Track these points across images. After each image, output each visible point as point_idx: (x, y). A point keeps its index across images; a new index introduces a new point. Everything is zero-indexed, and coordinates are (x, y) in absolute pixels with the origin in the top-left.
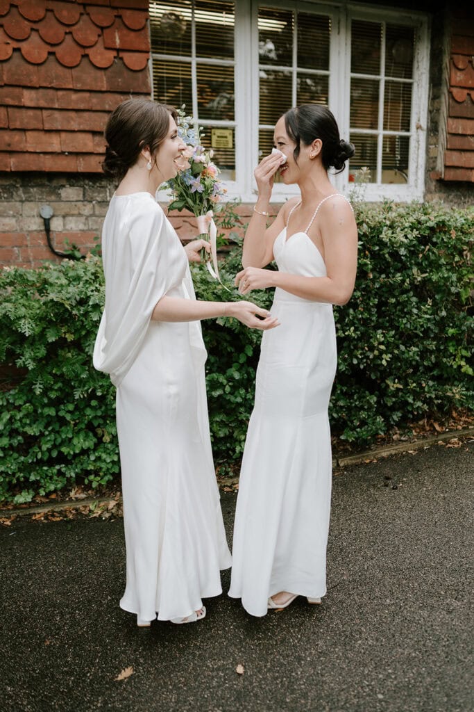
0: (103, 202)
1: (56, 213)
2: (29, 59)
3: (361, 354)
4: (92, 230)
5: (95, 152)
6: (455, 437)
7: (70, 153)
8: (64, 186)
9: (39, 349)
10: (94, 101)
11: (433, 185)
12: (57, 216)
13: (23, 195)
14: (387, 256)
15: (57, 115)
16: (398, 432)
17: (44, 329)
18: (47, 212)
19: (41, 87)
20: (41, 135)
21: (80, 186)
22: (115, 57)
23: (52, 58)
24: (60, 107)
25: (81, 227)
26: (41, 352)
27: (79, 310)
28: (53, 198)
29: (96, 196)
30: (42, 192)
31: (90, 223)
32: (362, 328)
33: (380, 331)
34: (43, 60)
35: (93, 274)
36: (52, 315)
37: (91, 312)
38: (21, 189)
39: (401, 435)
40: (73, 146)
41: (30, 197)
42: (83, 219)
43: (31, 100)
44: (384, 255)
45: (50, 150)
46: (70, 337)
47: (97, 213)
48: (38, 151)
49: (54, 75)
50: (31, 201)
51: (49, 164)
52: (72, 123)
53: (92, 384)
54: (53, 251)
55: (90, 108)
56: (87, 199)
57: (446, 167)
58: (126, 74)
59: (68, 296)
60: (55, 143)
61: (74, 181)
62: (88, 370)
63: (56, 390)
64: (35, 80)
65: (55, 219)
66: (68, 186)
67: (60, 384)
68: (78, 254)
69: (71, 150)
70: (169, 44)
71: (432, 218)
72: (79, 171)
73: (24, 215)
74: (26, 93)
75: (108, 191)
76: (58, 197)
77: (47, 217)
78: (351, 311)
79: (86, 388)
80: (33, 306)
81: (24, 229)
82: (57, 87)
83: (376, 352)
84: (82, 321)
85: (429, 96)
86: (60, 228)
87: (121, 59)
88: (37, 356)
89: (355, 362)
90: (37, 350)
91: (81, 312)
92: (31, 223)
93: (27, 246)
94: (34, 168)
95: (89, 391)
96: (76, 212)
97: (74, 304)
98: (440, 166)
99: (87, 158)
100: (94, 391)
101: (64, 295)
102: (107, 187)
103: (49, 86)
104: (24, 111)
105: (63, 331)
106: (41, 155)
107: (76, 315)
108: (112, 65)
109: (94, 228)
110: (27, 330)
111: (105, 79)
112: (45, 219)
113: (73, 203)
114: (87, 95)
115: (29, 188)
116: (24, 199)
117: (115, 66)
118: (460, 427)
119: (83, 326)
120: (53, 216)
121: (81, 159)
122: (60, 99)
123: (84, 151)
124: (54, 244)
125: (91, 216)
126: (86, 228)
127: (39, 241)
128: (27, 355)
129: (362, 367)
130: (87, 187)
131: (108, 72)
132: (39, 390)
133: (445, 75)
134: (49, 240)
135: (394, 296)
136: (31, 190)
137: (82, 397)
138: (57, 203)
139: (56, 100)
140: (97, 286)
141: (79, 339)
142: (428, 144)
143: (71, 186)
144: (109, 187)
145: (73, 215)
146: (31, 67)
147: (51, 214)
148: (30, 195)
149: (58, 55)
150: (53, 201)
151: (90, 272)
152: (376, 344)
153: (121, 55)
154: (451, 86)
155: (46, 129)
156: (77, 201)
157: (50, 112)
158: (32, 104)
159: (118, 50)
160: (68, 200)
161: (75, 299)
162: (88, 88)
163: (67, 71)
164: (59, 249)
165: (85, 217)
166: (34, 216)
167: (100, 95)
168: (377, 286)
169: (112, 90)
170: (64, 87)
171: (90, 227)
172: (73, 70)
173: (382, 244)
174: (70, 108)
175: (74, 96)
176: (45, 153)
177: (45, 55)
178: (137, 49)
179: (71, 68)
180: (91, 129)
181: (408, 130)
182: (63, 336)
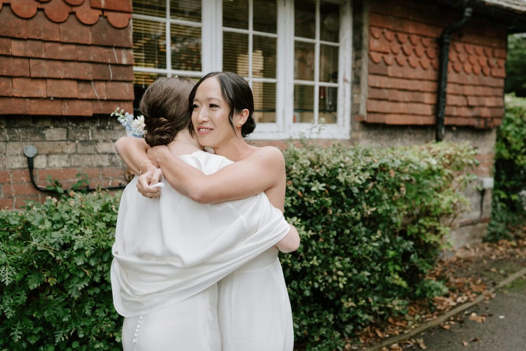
0: (86, 141)
1: (40, 152)
2: (18, 14)
3: (321, 279)
4: (74, 166)
5: (80, 98)
6: (395, 343)
7: (55, 98)
8: (48, 127)
9: (19, 295)
10: (80, 52)
11: (357, 125)
12: (41, 154)
13: (7, 136)
14: (343, 194)
15: (44, 64)
16: (349, 341)
17: (25, 276)
18: (31, 151)
19: (29, 39)
20: (28, 81)
21: (64, 127)
22: (100, 16)
23: (41, 13)
24: (47, 57)
25: (64, 164)
26: (21, 299)
27: (63, 255)
28: (37, 138)
29: (78, 137)
30: (27, 133)
31: (72, 161)
32: (323, 257)
33: (337, 258)
34: (31, 15)
35: (77, 217)
36: (35, 262)
37: (75, 256)
38: (6, 130)
39: (351, 344)
40: (58, 93)
41: (14, 137)
42: (66, 157)
43: (19, 50)
44: (340, 193)
45: (36, 95)
46: (52, 282)
47: (79, 151)
48: (24, 96)
49: (42, 28)
50: (16, 141)
51: (34, 108)
52: (59, 71)
53: (74, 325)
54: (35, 187)
55: (75, 59)
56: (69, 139)
57: (369, 112)
58: (110, 30)
59: (52, 241)
60: (41, 90)
61: (58, 123)
62: (71, 314)
63: (36, 335)
64: (23, 33)
65: (39, 157)
66: (52, 127)
67: (40, 329)
68: (60, 190)
69: (56, 95)
70: (146, 6)
71: (376, 161)
72: (64, 114)
73: (7, 154)
74: (14, 44)
75: (90, 131)
76: (42, 137)
77: (31, 156)
78: (314, 242)
79: (67, 331)
80: (15, 250)
81: (8, 168)
82: (45, 39)
83: (335, 278)
84: (66, 266)
85: (353, 57)
86: (44, 166)
87: (106, 17)
88: (17, 304)
89: (316, 285)
90: (17, 297)
91: (65, 257)
92: (14, 161)
93: (10, 183)
94: (19, 112)
95: (71, 333)
96: (59, 150)
97: (58, 249)
98: (363, 111)
99: (71, 103)
100: (76, 333)
101: (48, 240)
102: (89, 128)
103: (37, 38)
104: (11, 60)
105: (45, 276)
106: (27, 100)
107: (60, 260)
108: (97, 22)
109: (77, 164)
110: (7, 278)
111: (90, 34)
112: (28, 158)
113: (57, 143)
114: (73, 47)
115: (13, 129)
116: (8, 139)
117: (99, 23)
118: (397, 332)
119: (67, 270)
120: (37, 155)
121: (66, 104)
122: (46, 50)
123: (69, 96)
124: (37, 181)
125: (73, 154)
126: (68, 165)
127: (22, 178)
128: (6, 303)
129: (322, 289)
130: (70, 128)
131: (93, 28)
132: (18, 337)
133: (365, 42)
134: (32, 177)
135: (348, 228)
136: (16, 131)
137: (63, 339)
138: (41, 143)
139: (43, 51)
140: (82, 229)
141: (62, 282)
142: (352, 93)
143: (55, 127)
144: (91, 128)
145: (56, 154)
146: (20, 21)
147: (35, 153)
148: (14, 135)
149: (46, 11)
150: (37, 141)
151: (75, 215)
152: (334, 270)
153: (106, 14)
154: (371, 50)
155: (32, 76)
156: (60, 141)
157: (36, 61)
158: (20, 54)
159: (103, 10)
160: (52, 139)
161: (60, 244)
162: (74, 41)
163: (55, 26)
164: (42, 185)
165: (67, 155)
166: (18, 155)
167: (86, 48)
168: (334, 219)
169: (97, 44)
170: (51, 39)
171: (72, 165)
172: (60, 25)
173: (339, 184)
174: (57, 58)
175: (61, 48)
176: (31, 98)
177: (34, 11)
178: (120, 9)
179: (59, 23)
180: (76, 77)
181: (336, 82)
182: (46, 281)
